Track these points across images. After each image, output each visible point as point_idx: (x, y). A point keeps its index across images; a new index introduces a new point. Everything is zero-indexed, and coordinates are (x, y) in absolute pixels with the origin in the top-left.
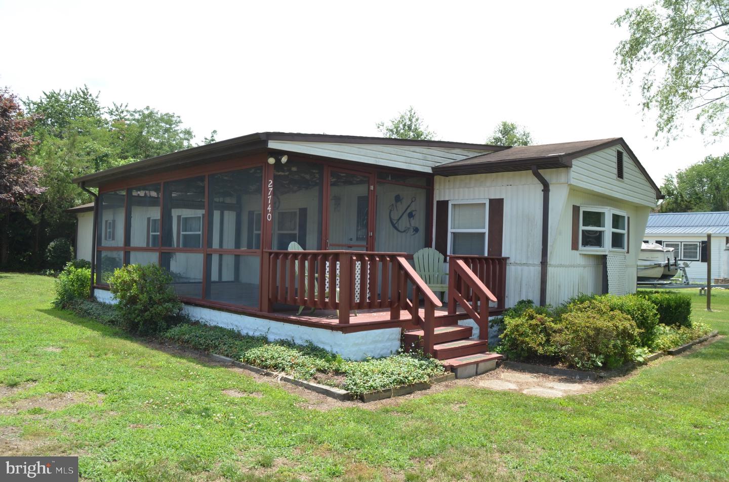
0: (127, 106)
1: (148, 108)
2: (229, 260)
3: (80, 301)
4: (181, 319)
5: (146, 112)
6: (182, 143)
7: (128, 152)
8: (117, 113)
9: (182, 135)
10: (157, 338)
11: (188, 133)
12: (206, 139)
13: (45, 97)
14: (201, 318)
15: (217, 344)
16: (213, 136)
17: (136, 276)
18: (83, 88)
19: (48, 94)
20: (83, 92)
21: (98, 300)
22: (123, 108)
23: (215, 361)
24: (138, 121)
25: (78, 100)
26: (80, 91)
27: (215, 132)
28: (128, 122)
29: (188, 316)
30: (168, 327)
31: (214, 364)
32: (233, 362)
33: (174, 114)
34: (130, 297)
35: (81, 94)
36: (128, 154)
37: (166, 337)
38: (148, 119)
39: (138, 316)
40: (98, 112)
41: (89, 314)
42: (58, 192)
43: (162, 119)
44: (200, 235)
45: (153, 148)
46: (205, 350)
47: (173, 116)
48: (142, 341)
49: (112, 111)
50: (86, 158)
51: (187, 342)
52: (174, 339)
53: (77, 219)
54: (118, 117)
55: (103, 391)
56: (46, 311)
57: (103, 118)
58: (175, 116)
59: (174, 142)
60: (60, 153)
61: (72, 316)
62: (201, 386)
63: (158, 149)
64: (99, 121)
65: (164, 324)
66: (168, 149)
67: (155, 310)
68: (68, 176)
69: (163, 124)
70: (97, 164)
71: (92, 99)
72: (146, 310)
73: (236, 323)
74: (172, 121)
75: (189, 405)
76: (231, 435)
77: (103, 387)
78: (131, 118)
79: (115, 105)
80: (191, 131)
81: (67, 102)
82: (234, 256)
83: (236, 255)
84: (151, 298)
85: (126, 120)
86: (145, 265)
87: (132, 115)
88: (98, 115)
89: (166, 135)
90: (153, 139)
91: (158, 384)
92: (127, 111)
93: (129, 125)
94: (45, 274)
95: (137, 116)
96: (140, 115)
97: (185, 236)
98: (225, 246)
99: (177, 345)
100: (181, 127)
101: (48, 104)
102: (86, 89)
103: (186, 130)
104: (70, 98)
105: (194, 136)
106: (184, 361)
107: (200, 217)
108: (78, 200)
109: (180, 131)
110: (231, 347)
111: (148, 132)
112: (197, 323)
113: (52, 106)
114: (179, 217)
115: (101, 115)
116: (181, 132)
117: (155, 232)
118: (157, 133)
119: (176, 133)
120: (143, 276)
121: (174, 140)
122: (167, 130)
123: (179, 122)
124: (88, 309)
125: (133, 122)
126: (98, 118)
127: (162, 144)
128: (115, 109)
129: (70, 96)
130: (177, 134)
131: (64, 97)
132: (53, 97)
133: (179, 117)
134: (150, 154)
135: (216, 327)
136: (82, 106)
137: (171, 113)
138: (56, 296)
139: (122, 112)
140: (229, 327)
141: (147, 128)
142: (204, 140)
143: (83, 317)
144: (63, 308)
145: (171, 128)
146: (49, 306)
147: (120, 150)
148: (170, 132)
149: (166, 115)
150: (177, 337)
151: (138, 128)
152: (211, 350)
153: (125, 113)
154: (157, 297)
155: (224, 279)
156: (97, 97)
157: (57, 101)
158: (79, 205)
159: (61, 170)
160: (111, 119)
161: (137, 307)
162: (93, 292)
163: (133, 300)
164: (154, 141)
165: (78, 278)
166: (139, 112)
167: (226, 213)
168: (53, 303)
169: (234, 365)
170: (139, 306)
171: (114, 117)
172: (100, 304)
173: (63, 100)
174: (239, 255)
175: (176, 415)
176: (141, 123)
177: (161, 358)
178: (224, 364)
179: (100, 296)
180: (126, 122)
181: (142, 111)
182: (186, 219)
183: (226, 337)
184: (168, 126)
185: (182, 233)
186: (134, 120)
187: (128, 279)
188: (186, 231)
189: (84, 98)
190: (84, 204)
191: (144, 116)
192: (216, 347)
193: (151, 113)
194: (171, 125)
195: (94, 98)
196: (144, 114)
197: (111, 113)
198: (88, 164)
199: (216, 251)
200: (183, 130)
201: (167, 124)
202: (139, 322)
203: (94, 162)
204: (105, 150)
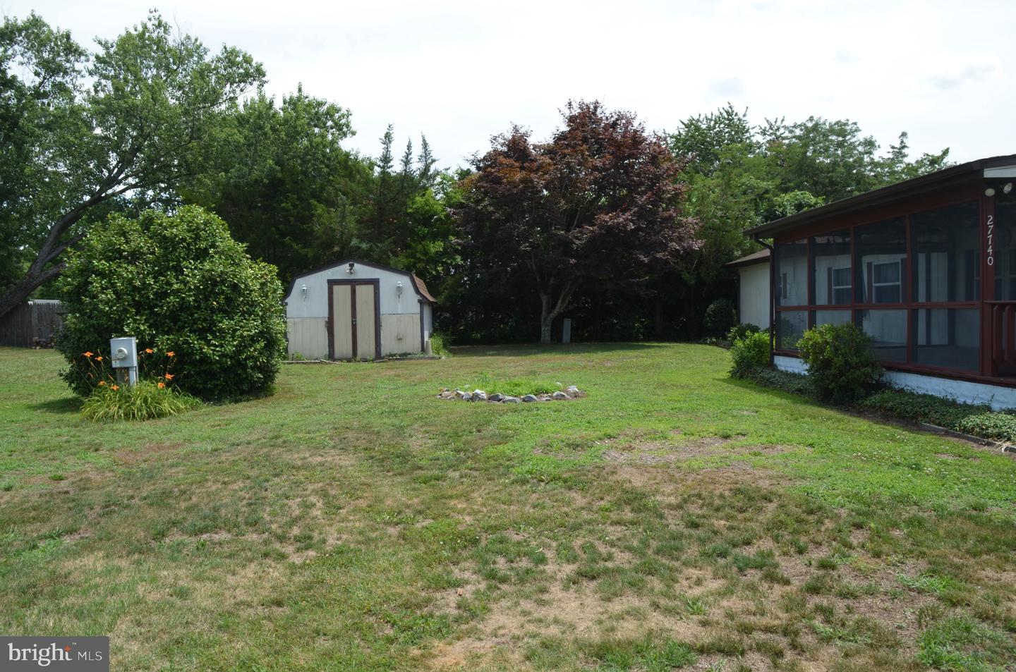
0: (783, 120)
1: (811, 119)
2: (940, 317)
3: (759, 370)
4: (881, 386)
5: (810, 125)
6: (863, 159)
7: (790, 182)
8: (771, 131)
9: (860, 149)
10: (854, 407)
11: (870, 144)
12: (893, 147)
13: (683, 126)
14: (906, 385)
15: (927, 411)
16: (902, 142)
17: (828, 337)
18: (727, 107)
19: (686, 122)
20: (727, 112)
21: (779, 368)
22: (778, 124)
23: (925, 430)
24: (799, 138)
25: (721, 123)
26: (723, 111)
27: (904, 134)
28: (787, 141)
29: (890, 383)
30: (868, 394)
31: (923, 432)
32: (947, 431)
33: (848, 120)
34: (822, 361)
35: (725, 115)
36: (792, 184)
37: (866, 405)
38: (814, 133)
39: (832, 381)
40: (748, 135)
41: (772, 383)
42: (715, 244)
43: (832, 131)
44: (899, 286)
45: (822, 172)
46: (912, 418)
47: (846, 124)
48: (838, 410)
49: (764, 130)
50: (743, 199)
51: (891, 409)
52: (875, 406)
53: (738, 275)
54: (774, 136)
55: (811, 445)
56: (724, 380)
57: (754, 141)
58: (850, 123)
59: (851, 160)
60: (712, 196)
61: (753, 385)
62: (910, 448)
63: (829, 172)
64: (751, 146)
65: (862, 391)
66: (843, 170)
67: (852, 374)
68: (725, 224)
69: (834, 138)
70: (756, 205)
71: (739, 119)
72: (841, 374)
73: (950, 390)
74: (846, 131)
75: (898, 459)
76: (943, 485)
77: (810, 441)
78: (790, 135)
79: (768, 121)
80: (873, 140)
81: (709, 128)
82: (946, 311)
83: (949, 309)
84: (846, 362)
85: (784, 138)
86: (837, 325)
87: (791, 132)
88: (748, 138)
89: (839, 152)
90: (821, 159)
91: (864, 443)
92: (785, 127)
93: (789, 145)
94: (706, 343)
95: (798, 132)
96: (801, 130)
97: (878, 288)
98: (934, 299)
99: (879, 413)
100: (860, 137)
101: (687, 134)
102: (730, 107)
103: (866, 140)
104: (712, 123)
105: (879, 147)
106: (889, 427)
107: (898, 263)
108: (738, 251)
109: (857, 143)
110: (944, 415)
111: (814, 151)
112: (901, 391)
113: (692, 136)
114: (869, 265)
115: (752, 138)
116: (859, 145)
117: (838, 285)
118: (827, 150)
119: (853, 147)
120: (837, 337)
121: (851, 157)
122: (840, 145)
123: (856, 131)
124: (771, 378)
125: (794, 140)
126: (748, 141)
127: (834, 164)
128: (768, 127)
129: (711, 120)
130: (855, 148)
131: (705, 122)
132: (692, 125)
133: (855, 124)
134: (820, 180)
135: (924, 396)
136: (727, 130)
137: (843, 120)
138: (733, 364)
139: (778, 129)
140: (941, 395)
141: (813, 145)
142: (891, 150)
143: (765, 386)
144: (741, 377)
145: (845, 141)
146: (725, 374)
147: (780, 181)
148: (845, 146)
149: (837, 123)
150: (878, 405)
151: (802, 147)
152: (920, 419)
153: (782, 130)
154: (854, 360)
155: (935, 341)
156: (744, 116)
157: (698, 128)
158: (739, 258)
159: (716, 217)
160: (765, 141)
161: (832, 371)
162: (772, 360)
163: (827, 364)
164: (823, 162)
165: (755, 344)
166: (800, 125)
167: (934, 256)
168: (730, 372)
169: (947, 434)
170: (833, 371)
171: (768, 138)
172: (782, 372)
173: (704, 127)
174: (954, 309)
175: (886, 468)
176: (804, 141)
177: (862, 424)
178: (935, 432)
179: (781, 363)
180: (784, 141)
181: (805, 124)
182: (878, 267)
183: (938, 404)
184: (841, 139)
185: (874, 285)
186: (795, 137)
187: (820, 340)
188: (879, 282)
189: (728, 119)
190: (744, 255)
191: (808, 130)
192: (925, 415)
193: (816, 125)
194: (844, 136)
195: (741, 116)
196: (807, 128)
197: (764, 133)
198: (745, 206)
199: (923, 305)
200: (862, 140)
201: (839, 136)
202: (833, 389)
203: (753, 202)
204: (764, 184)
